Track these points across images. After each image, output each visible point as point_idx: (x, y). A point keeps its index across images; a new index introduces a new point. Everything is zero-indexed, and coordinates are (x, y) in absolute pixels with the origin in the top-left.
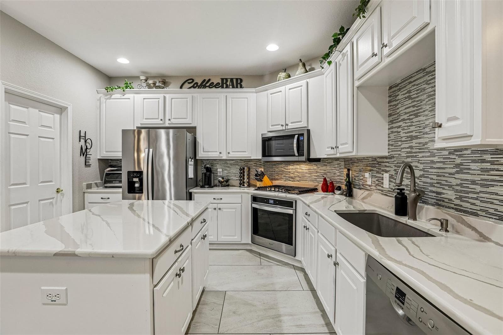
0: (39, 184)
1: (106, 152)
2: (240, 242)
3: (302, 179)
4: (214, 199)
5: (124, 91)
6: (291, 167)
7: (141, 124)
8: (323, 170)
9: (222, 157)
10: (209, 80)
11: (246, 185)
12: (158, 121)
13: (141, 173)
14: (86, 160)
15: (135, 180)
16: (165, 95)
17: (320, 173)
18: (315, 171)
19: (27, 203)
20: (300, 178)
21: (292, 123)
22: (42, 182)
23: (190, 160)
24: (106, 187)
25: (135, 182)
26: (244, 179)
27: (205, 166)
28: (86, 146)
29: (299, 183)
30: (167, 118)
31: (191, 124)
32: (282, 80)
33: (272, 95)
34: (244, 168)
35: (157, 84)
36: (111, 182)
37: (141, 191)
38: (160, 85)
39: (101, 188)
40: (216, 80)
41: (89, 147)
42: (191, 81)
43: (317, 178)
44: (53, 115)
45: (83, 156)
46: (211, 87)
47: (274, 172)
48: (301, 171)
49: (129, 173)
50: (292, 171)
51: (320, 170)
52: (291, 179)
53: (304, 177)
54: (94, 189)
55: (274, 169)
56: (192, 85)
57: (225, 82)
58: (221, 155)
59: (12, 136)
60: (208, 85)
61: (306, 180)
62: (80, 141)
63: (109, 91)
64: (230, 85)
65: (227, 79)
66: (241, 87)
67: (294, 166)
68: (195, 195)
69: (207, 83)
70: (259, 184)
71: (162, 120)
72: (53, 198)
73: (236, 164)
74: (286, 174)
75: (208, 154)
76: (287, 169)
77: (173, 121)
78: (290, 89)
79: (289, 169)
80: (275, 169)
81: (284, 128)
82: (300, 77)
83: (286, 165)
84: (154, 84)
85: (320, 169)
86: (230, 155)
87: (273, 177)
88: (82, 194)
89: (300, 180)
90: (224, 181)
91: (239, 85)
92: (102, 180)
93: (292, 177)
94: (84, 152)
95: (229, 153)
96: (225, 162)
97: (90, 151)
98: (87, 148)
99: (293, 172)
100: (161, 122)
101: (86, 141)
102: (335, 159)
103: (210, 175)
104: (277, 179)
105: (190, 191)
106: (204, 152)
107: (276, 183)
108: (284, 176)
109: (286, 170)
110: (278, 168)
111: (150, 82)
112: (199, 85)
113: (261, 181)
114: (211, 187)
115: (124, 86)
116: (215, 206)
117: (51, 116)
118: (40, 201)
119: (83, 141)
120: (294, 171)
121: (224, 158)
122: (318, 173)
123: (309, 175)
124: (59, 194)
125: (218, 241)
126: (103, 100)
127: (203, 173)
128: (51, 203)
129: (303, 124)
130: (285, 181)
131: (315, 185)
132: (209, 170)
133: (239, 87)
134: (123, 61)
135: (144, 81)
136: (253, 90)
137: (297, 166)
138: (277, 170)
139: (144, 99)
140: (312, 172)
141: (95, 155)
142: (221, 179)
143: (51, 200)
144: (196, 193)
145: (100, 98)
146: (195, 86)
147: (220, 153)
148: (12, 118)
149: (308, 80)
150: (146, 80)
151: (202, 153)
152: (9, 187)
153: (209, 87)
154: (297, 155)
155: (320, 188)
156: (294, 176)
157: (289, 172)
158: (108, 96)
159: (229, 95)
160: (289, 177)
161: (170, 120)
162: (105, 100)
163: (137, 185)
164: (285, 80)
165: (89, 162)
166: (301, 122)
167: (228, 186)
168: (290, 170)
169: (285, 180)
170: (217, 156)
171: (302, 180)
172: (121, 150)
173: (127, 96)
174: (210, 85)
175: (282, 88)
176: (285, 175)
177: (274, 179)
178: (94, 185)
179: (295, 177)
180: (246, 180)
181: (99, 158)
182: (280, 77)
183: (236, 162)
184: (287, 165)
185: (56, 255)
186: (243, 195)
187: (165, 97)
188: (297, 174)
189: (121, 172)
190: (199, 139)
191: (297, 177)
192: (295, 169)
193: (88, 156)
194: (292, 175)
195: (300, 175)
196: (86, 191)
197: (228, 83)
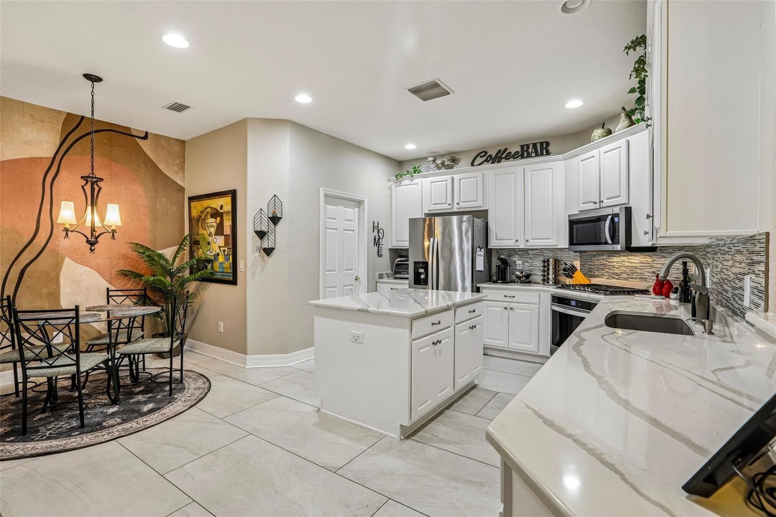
0: (344, 272)
1: (396, 241)
2: (537, 352)
3: (631, 276)
4: (505, 296)
5: (412, 176)
6: (616, 259)
7: (429, 210)
8: (659, 264)
9: (519, 246)
10: (506, 149)
11: (551, 283)
12: (446, 206)
13: (426, 264)
14: (378, 250)
15: (422, 271)
16: (453, 176)
17: (657, 268)
18: (649, 265)
19: (336, 287)
20: (628, 275)
21: (608, 199)
22: (346, 270)
23: (478, 249)
24: (396, 278)
25: (421, 274)
26: (548, 274)
27: (499, 256)
28: (379, 236)
29: (626, 281)
30: (456, 201)
31: (482, 207)
32: (597, 140)
33: (583, 162)
34: (548, 260)
35: (446, 163)
36: (400, 273)
37: (425, 282)
38: (449, 163)
39: (392, 278)
40: (514, 149)
41: (381, 237)
42: (483, 154)
43: (651, 275)
44: (354, 209)
45: (376, 245)
46: (508, 158)
47: (594, 265)
48: (629, 264)
49: (416, 263)
50: (616, 265)
51: (656, 264)
52: (615, 276)
53: (633, 273)
54: (385, 280)
55: (594, 262)
56: (485, 158)
57: (525, 149)
58: (517, 244)
59: (327, 230)
60: (504, 156)
61: (636, 278)
62: (374, 231)
63: (398, 178)
64: (532, 152)
65: (528, 146)
66: (548, 153)
67: (620, 258)
68: (483, 290)
69: (502, 154)
70: (568, 281)
71: (450, 204)
72: (353, 285)
73: (540, 255)
74: (609, 269)
75: (502, 242)
76: (611, 262)
77: (462, 205)
78: (605, 153)
79: (613, 262)
80: (596, 261)
81: (598, 206)
82: (621, 133)
83: (609, 256)
84: (443, 164)
85: (656, 262)
86: (528, 244)
87: (593, 273)
88: (375, 284)
89: (627, 278)
90: (523, 276)
91: (544, 151)
92: (392, 271)
93: (617, 273)
94: (377, 242)
95: (527, 241)
96: (524, 252)
97: (381, 242)
98: (379, 238)
99: (618, 267)
100: (449, 207)
101: (378, 232)
102: (678, 248)
103: (505, 268)
104: (597, 276)
105: (478, 285)
106: (496, 239)
107: (595, 281)
108: (607, 272)
109: (610, 264)
110: (598, 260)
111: (439, 162)
112: (493, 157)
113: (572, 277)
114: (505, 283)
115: (412, 171)
116: (506, 305)
117: (352, 210)
118: (344, 286)
119: (376, 231)
120: (620, 265)
121: (522, 247)
122: (654, 268)
123: (641, 272)
124: (357, 282)
125: (508, 348)
126: (393, 187)
127: (496, 266)
128: (352, 289)
129: (623, 200)
130: (608, 279)
131: (648, 285)
132: (504, 262)
133: (545, 153)
134: (410, 147)
135: (432, 162)
136: (561, 156)
137: (623, 258)
138: (597, 263)
139: (432, 182)
140: (644, 266)
141: (387, 244)
142: (518, 273)
143: (352, 287)
144: (484, 288)
145: (391, 185)
146: (489, 159)
147: (517, 241)
148: (328, 216)
149: (629, 138)
150: (434, 161)
151: (495, 241)
152: (326, 273)
153: (506, 158)
154: (611, 243)
155: (651, 290)
156: (619, 272)
157: (614, 266)
158: (398, 183)
159: (528, 168)
160: (613, 273)
161: (458, 204)
162: (395, 188)
163: (422, 276)
164: (602, 139)
165: (381, 252)
166: (620, 197)
167: (530, 282)
168: (615, 264)
169: (607, 277)
170: (513, 244)
171: (631, 278)
172: (408, 239)
173: (415, 181)
174: (507, 155)
175: (595, 152)
176: (607, 270)
177: (594, 275)
178: (385, 275)
179: (621, 273)
180: (551, 276)
181: (390, 248)
182: (594, 136)
183: (540, 251)
184: (611, 256)
185: (358, 310)
186: (542, 294)
187: (453, 179)
188: (624, 269)
189: (408, 263)
190: (491, 225)
191: (624, 273)
192: (621, 262)
193: (380, 246)
194: (617, 271)
195: (628, 271)
196: (378, 280)
197: (530, 150)
